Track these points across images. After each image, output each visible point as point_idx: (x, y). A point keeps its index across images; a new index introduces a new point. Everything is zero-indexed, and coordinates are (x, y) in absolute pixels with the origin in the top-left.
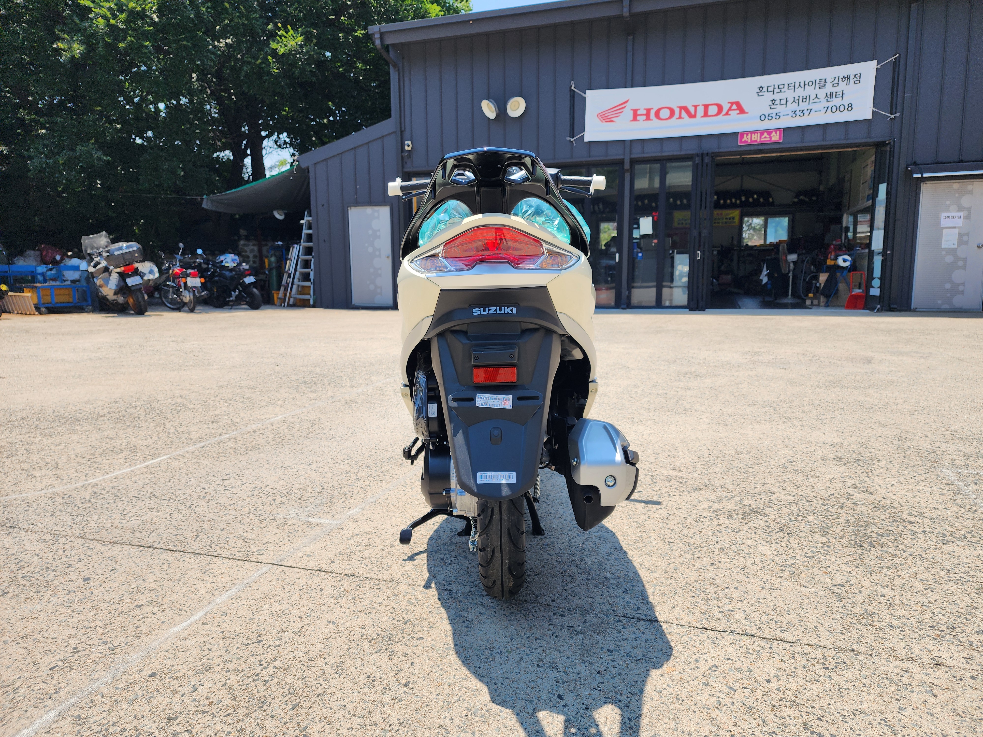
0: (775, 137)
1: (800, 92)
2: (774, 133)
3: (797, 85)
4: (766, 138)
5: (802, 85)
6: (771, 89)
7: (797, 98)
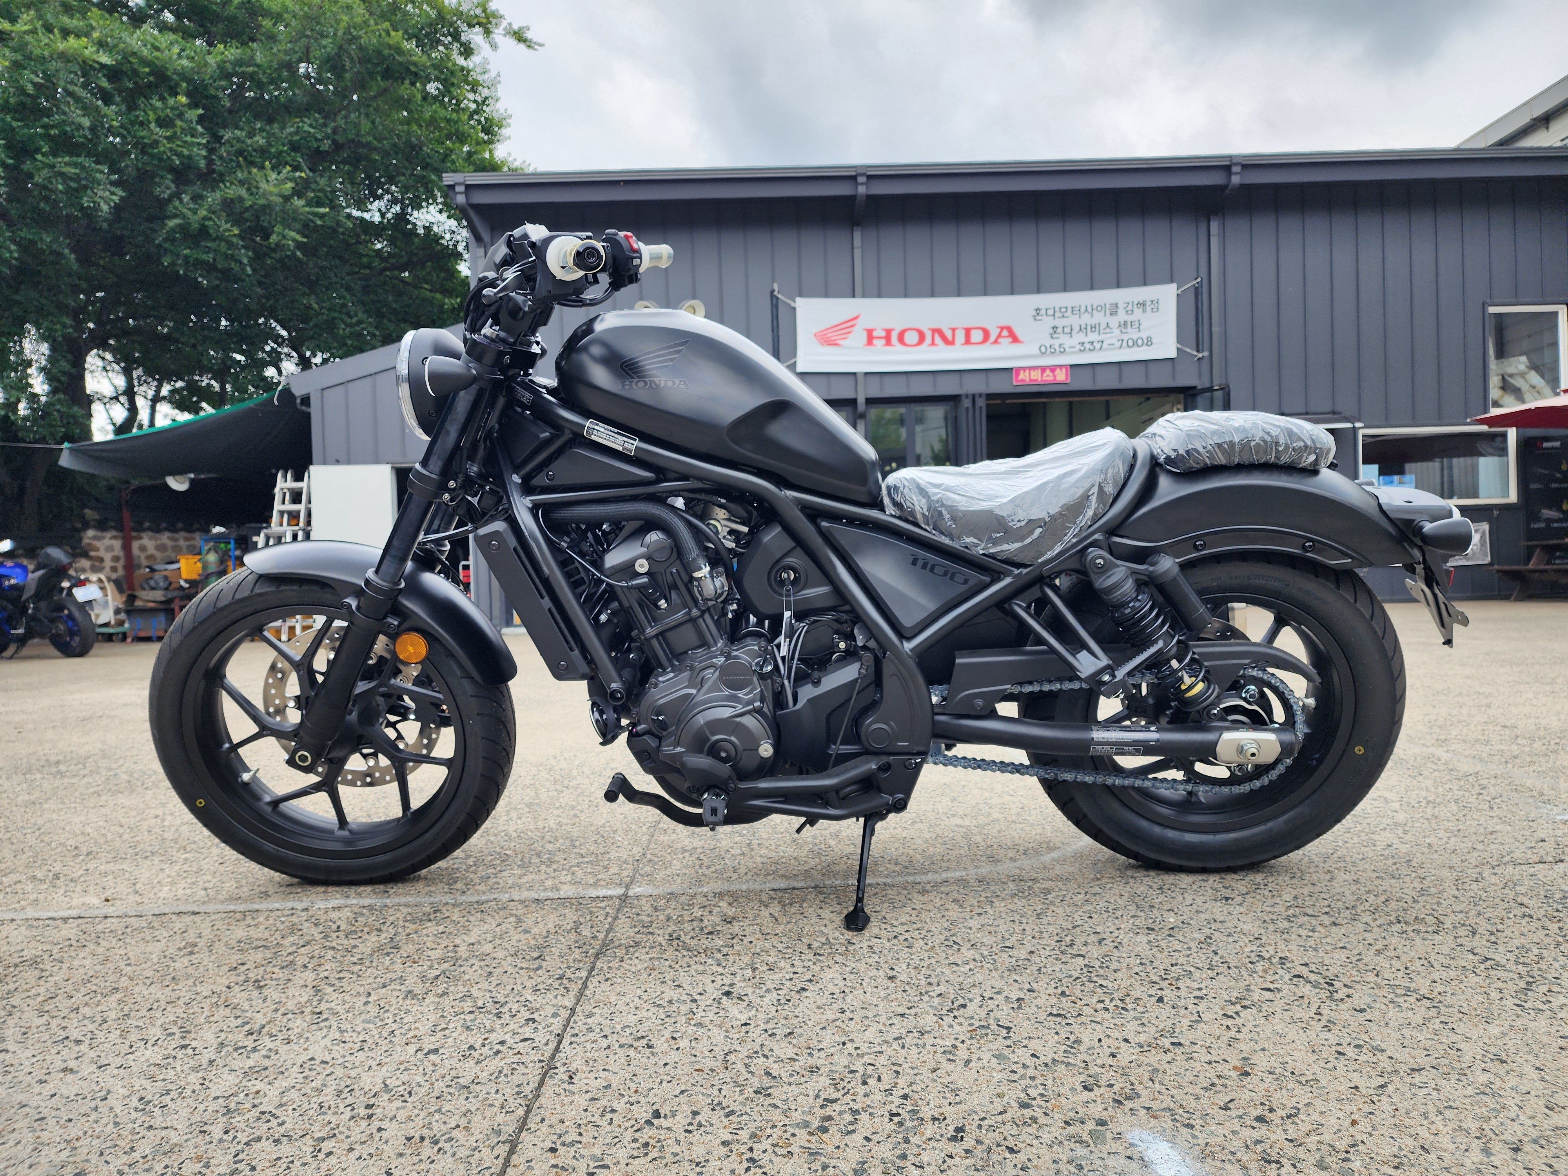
0: (1061, 376)
1: (1086, 319)
2: (1058, 371)
3: (1083, 310)
4: (1048, 376)
5: (1089, 309)
6: (1050, 312)
7: (1083, 326)
